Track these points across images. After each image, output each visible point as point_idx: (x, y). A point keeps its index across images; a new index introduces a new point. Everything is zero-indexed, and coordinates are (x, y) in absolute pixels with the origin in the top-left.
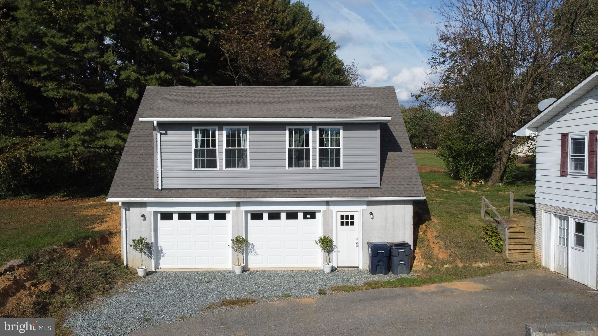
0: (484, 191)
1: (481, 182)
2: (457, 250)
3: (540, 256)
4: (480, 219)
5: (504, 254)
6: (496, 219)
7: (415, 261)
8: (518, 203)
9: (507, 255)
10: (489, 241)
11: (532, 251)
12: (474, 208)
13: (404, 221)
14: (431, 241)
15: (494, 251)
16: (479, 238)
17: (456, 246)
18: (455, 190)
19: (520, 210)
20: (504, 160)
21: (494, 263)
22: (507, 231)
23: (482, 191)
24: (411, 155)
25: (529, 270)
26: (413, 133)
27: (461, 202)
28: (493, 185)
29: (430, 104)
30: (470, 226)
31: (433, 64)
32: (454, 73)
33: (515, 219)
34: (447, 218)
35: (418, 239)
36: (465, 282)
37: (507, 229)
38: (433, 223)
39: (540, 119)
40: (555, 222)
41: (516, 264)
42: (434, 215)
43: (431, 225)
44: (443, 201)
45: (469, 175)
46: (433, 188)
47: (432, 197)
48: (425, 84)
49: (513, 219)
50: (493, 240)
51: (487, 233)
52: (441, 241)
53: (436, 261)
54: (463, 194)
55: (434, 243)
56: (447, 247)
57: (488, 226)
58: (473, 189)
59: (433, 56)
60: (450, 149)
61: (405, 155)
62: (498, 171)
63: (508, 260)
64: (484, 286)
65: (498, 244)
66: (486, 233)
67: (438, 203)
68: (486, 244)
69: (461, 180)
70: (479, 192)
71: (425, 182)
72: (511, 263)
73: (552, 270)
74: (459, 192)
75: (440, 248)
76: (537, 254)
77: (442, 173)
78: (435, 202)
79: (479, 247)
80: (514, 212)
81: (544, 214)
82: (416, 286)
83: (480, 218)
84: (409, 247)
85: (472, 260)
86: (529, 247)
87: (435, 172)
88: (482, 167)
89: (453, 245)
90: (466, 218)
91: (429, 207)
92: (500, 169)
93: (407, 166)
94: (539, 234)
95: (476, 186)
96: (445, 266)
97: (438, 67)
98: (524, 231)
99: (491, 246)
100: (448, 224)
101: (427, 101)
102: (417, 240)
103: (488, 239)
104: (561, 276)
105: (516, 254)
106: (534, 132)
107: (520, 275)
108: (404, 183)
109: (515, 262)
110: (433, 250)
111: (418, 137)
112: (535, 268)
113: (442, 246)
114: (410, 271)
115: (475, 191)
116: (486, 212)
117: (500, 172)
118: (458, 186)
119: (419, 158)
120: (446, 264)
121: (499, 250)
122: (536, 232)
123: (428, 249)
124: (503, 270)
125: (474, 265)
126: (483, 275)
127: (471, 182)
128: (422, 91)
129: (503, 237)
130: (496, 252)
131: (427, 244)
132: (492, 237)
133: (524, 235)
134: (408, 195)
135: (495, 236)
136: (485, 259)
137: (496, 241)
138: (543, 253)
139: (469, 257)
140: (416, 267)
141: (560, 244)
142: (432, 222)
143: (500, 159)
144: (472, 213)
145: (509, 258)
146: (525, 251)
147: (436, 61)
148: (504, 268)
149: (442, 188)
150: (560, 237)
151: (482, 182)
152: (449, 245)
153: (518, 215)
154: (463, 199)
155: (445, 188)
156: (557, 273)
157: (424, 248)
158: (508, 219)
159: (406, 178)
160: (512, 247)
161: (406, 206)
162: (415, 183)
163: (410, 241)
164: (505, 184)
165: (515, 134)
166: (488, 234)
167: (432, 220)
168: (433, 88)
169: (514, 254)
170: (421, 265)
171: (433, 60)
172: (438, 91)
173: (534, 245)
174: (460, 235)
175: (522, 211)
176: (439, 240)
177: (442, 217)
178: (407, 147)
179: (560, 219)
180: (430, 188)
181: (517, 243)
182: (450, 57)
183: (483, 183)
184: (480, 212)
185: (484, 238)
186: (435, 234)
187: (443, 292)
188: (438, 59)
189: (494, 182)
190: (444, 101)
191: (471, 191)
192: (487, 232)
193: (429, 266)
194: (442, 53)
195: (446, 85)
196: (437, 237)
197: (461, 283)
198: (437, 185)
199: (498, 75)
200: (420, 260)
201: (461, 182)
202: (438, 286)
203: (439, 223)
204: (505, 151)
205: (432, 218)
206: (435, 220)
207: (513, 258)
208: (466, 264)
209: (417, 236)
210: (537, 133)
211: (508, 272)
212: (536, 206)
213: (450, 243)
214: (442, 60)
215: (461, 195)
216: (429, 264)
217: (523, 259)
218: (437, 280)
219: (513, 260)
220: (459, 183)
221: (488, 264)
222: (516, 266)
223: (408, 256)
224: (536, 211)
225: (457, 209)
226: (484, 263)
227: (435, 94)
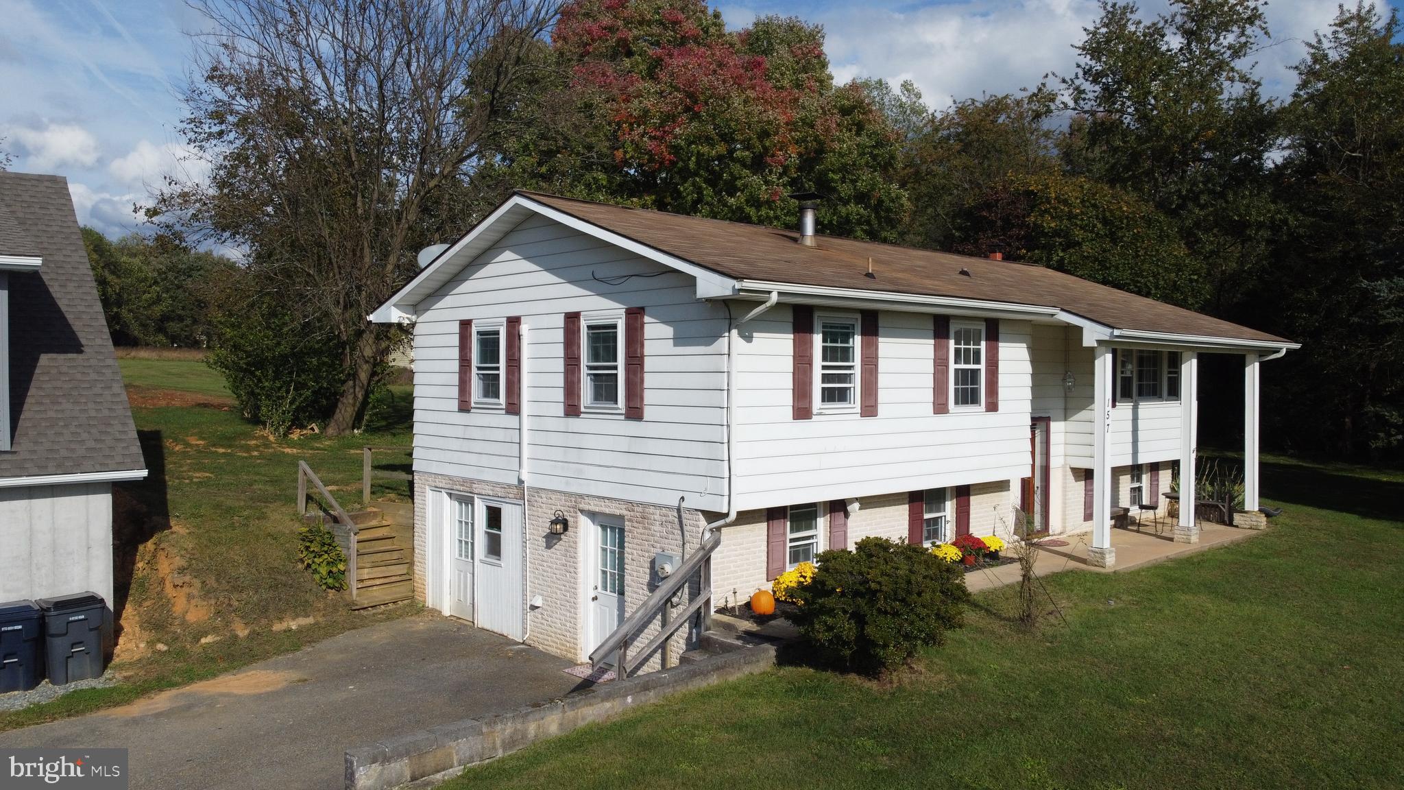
0: (318, 449)
1: (312, 429)
2: (235, 596)
3: (422, 586)
4: (296, 517)
5: (347, 592)
6: (332, 513)
7: (121, 641)
8: (381, 474)
9: (355, 592)
10: (314, 567)
11: (408, 577)
12: (285, 490)
13: (88, 536)
14: (167, 582)
15: (324, 587)
16: (290, 560)
17: (233, 587)
18: (248, 449)
19: (387, 488)
20: (363, 376)
21: (324, 615)
22: (354, 539)
23: (312, 449)
24: (110, 362)
25: (401, 620)
26: (167, 307)
27: (257, 478)
28: (340, 434)
29: (185, 235)
30: (269, 535)
31: (191, 135)
32: (247, 166)
33: (374, 510)
34: (213, 520)
35: (133, 581)
36: (249, 674)
37: (352, 534)
38: (174, 536)
39: (417, 286)
40: (450, 508)
41: (374, 611)
42: (178, 517)
43: (169, 541)
44: (210, 478)
45: (284, 413)
46: (191, 446)
47: (185, 469)
48: (170, 184)
49: (369, 510)
50: (322, 562)
51: (309, 547)
52: (194, 580)
53: (179, 631)
54: (265, 458)
55: (175, 586)
56: (208, 592)
57: (310, 531)
58: (293, 445)
59: (193, 116)
60: (236, 347)
61: (93, 362)
62: (351, 401)
63: (357, 605)
64: (294, 676)
65: (334, 570)
66: (307, 548)
67: (196, 483)
68: (308, 574)
69: (264, 424)
70: (305, 451)
71: (173, 433)
72: (362, 611)
73: (446, 612)
74: (256, 453)
75: (190, 597)
76: (418, 583)
77: (226, 408)
78: (187, 481)
79: (290, 582)
80: (373, 493)
81: (430, 495)
82: (117, 704)
83: (296, 514)
84: (99, 606)
85: (272, 616)
86: (402, 569)
87: (205, 405)
88: (314, 392)
89: (225, 585)
90: (263, 517)
91: (169, 497)
92: (355, 397)
93: (97, 390)
94: (420, 539)
95: (299, 439)
96: (203, 641)
97: (207, 145)
98: (393, 535)
99: (317, 577)
100: (213, 534)
101: (178, 227)
102: (130, 584)
103: (310, 562)
104: (461, 624)
105: (375, 588)
106: (409, 316)
107: (378, 635)
108: (85, 436)
109: (371, 607)
110: (173, 605)
111: (181, 319)
112: (412, 615)
113: (195, 592)
114: (105, 667)
115: (295, 451)
116: (309, 498)
117: (354, 405)
118: (257, 438)
119: (173, 371)
120: (206, 634)
121: (337, 585)
122: (416, 534)
123: (160, 603)
124: (344, 629)
125: (277, 627)
126: (296, 647)
127: (290, 428)
128: (164, 200)
129: (344, 552)
130: (329, 590)
131: (156, 590)
132: (320, 556)
133: (393, 544)
134: (98, 467)
135: (326, 552)
136: (302, 608)
137: (328, 563)
138: (430, 580)
139: (264, 611)
140: (123, 655)
141: (461, 555)
142: (172, 533)
143: (354, 376)
144: (278, 504)
145: (358, 599)
146: (394, 579)
147: (200, 130)
148: (345, 625)
149: (214, 445)
150: (460, 541)
151: (315, 428)
152: (215, 585)
153: (380, 500)
154: (262, 470)
155: (222, 446)
156: (455, 619)
157: (148, 603)
158: (360, 510)
159: (91, 423)
160: (365, 574)
161: (91, 497)
162: (118, 436)
163: (104, 588)
164: (365, 431)
165: (371, 318)
166: (312, 549)
167: (171, 528)
168: (194, 195)
169: (370, 589)
170: (137, 647)
171: (192, 126)
172: (205, 204)
173: (412, 564)
174: (245, 558)
175: (390, 491)
176: (187, 578)
177: (199, 519)
178: (99, 342)
179: (460, 503)
180: (182, 446)
181: (377, 564)
182: (236, 125)
183: (317, 431)
184: (293, 500)
185: (302, 561)
186: (179, 562)
187: (189, 707)
188: (207, 125)
189: (341, 428)
190: (224, 230)
191: (288, 450)
192: (308, 544)
193: (161, 647)
194: (217, 112)
195: (226, 191)
196: (182, 570)
197: (238, 676)
198: (203, 439)
199: (346, 182)
200: (134, 635)
201: (265, 429)
202: (176, 696)
203: (190, 533)
204: (364, 357)
205: (172, 523)
206: (179, 528)
207: (366, 599)
208: (257, 628)
209: (131, 574)
210: (414, 318)
211: (353, 631)
212: (416, 477)
213: (217, 580)
214: (215, 129)
215: (259, 461)
216: (159, 641)
217: (388, 598)
218: (177, 679)
219: (366, 602)
220: (259, 432)
221: (311, 620)
222: (374, 615)
223: (96, 629)
224: (415, 489)
225: (243, 497)
226: (300, 619)
227: (199, 211)
